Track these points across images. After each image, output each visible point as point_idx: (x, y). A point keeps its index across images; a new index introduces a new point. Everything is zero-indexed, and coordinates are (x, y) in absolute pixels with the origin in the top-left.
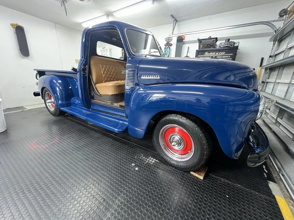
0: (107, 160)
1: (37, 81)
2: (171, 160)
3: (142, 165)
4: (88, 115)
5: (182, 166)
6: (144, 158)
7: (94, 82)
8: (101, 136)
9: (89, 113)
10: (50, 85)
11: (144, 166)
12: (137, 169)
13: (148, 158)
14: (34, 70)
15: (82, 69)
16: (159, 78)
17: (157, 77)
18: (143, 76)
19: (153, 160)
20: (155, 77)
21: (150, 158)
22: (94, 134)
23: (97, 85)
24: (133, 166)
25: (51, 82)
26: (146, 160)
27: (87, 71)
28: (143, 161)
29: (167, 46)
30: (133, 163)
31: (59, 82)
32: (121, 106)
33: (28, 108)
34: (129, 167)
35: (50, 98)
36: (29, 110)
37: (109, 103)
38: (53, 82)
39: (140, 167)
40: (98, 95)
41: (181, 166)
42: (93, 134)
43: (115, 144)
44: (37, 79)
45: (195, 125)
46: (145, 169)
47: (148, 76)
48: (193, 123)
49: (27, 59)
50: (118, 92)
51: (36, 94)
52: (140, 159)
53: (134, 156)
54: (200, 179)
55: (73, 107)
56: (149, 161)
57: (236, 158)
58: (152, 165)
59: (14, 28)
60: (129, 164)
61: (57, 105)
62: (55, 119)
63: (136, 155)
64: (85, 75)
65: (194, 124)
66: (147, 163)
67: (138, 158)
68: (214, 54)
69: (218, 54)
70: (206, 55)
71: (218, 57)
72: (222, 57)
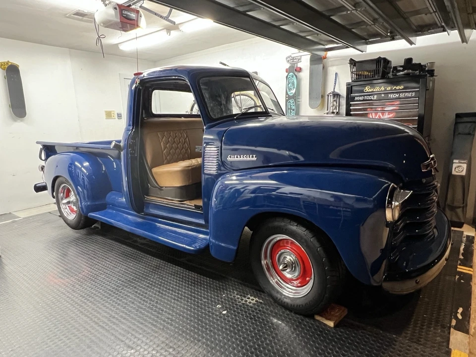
0: (175, 299)
1: (43, 163)
2: (283, 296)
3: (233, 307)
4: (138, 225)
5: (300, 305)
6: (239, 296)
7: (149, 164)
8: (163, 263)
9: (140, 220)
10: (69, 170)
11: (237, 308)
12: (225, 312)
13: (245, 297)
14: (38, 143)
15: (130, 144)
16: (255, 159)
17: (253, 157)
18: (230, 157)
19: (253, 300)
20: (249, 157)
21: (249, 296)
22: (150, 260)
23: (155, 170)
24: (218, 308)
25: (71, 166)
26: (242, 300)
27: (138, 148)
28: (235, 301)
29: (291, 74)
30: (218, 304)
31: (84, 165)
32: (197, 207)
33: (22, 215)
34: (212, 309)
35: (68, 196)
36: (24, 218)
37: (175, 202)
38: (75, 166)
39: (231, 309)
40: (156, 187)
41: (297, 305)
42: (148, 259)
43: (189, 276)
44: (41, 159)
45: (310, 234)
46: (239, 313)
47: (237, 157)
48: (307, 231)
49: (22, 121)
50: (191, 181)
51: (39, 189)
52: (232, 299)
53: (221, 294)
54: (329, 327)
55: (110, 211)
56: (246, 301)
57: (375, 284)
58: (251, 307)
59: (5, 70)
60: (212, 305)
61: (82, 208)
62: (75, 234)
63: (224, 292)
64: (134, 154)
65: (308, 233)
66: (243, 304)
67: (228, 297)
68: (382, 91)
69: (391, 90)
70: (367, 92)
71: (391, 96)
72: (399, 95)
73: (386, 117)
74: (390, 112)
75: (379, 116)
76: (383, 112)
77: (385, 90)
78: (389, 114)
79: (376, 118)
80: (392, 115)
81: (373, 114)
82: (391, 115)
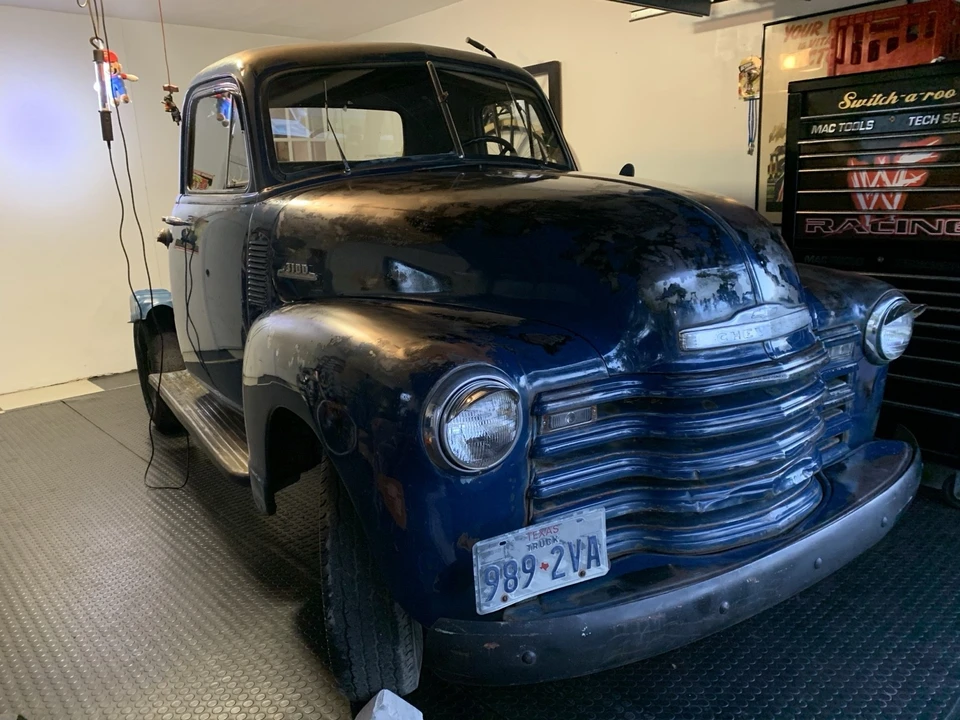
68: (890, 106)
69: (918, 102)
70: (850, 110)
71: (917, 121)
72: (941, 119)
73: (900, 184)
74: (911, 169)
75: (880, 181)
76: (892, 169)
77: (901, 103)
78: (908, 177)
79: (873, 185)
80: (918, 178)
81: (864, 175)
82: (915, 179)
